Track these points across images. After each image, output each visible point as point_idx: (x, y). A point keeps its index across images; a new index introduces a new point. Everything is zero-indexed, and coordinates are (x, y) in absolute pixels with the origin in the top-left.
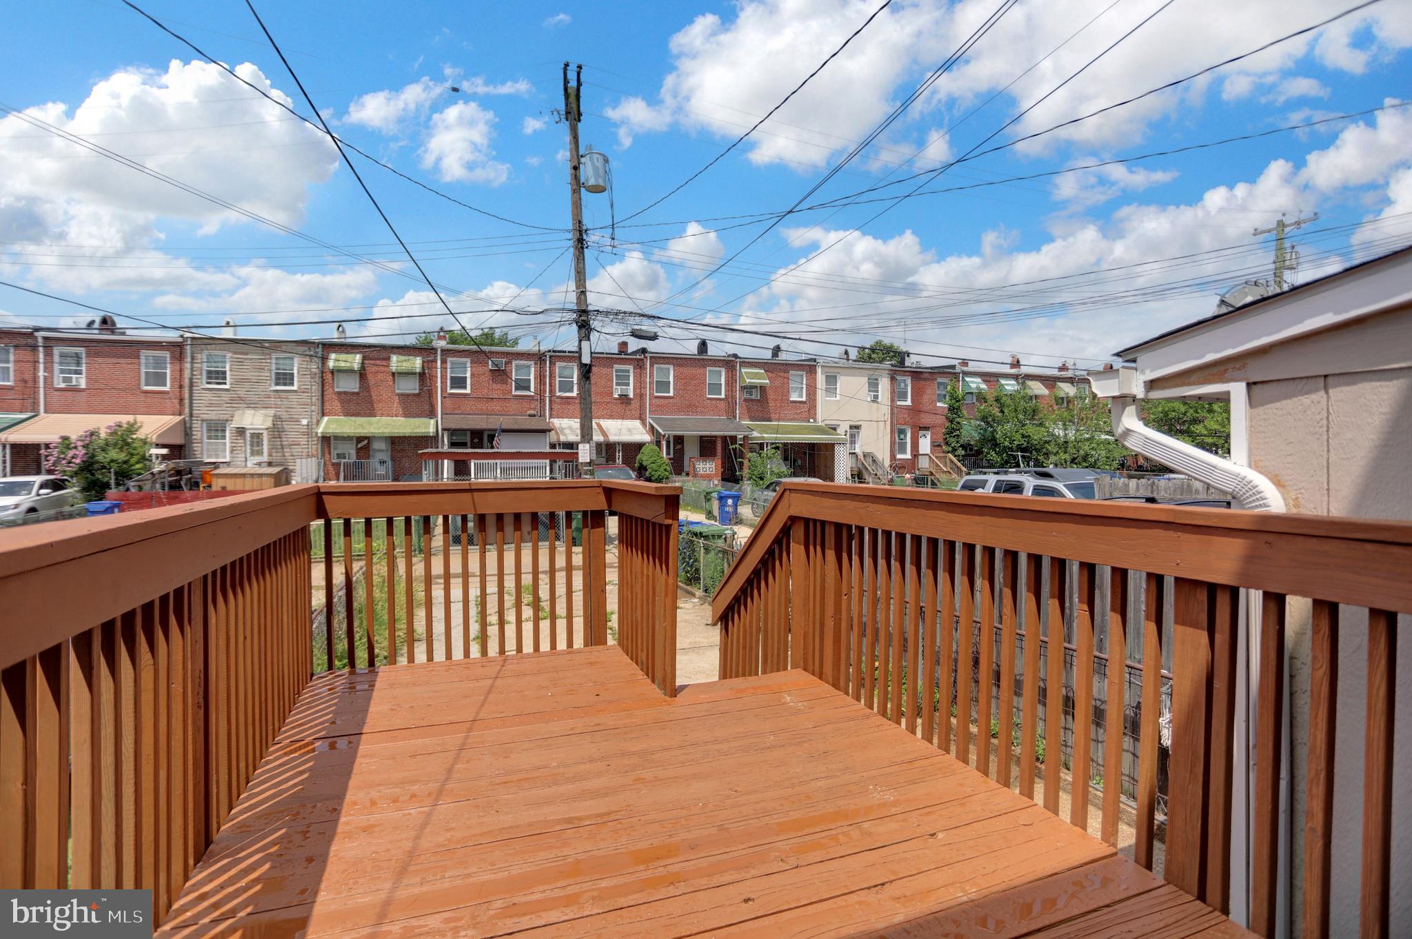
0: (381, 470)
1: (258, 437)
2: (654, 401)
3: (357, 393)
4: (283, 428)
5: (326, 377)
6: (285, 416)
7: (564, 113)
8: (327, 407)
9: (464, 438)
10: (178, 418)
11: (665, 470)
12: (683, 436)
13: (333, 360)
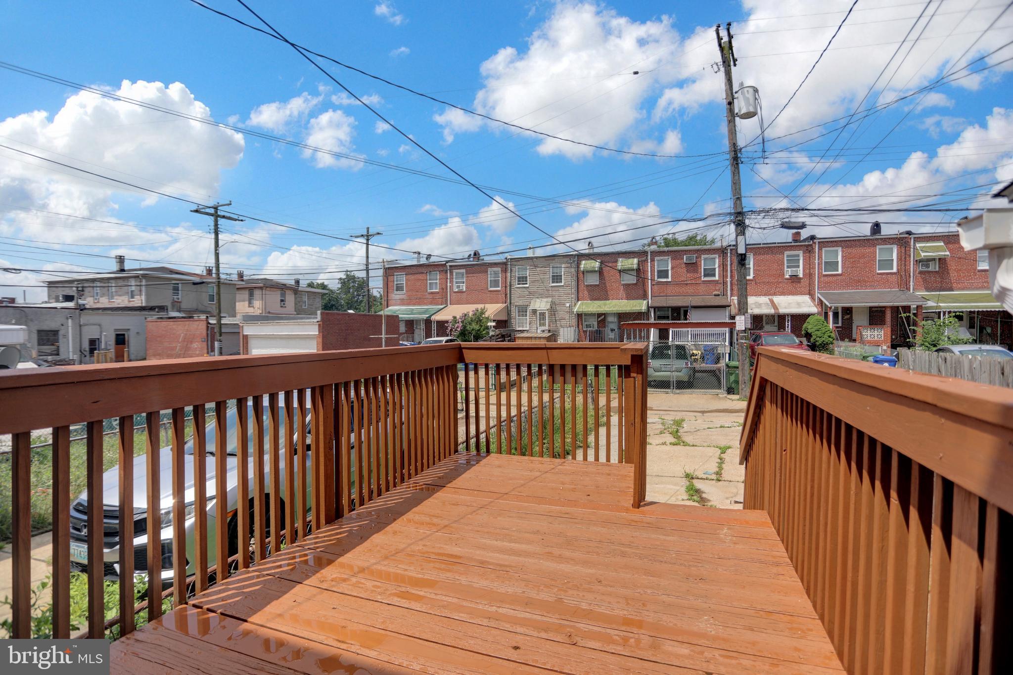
0: (612, 335)
1: (543, 315)
2: (822, 279)
3: (598, 285)
4: (556, 309)
5: (580, 275)
6: (557, 301)
7: (722, 63)
8: (581, 294)
9: (666, 313)
10: (505, 305)
11: (829, 337)
12: (852, 308)
13: (584, 264)
